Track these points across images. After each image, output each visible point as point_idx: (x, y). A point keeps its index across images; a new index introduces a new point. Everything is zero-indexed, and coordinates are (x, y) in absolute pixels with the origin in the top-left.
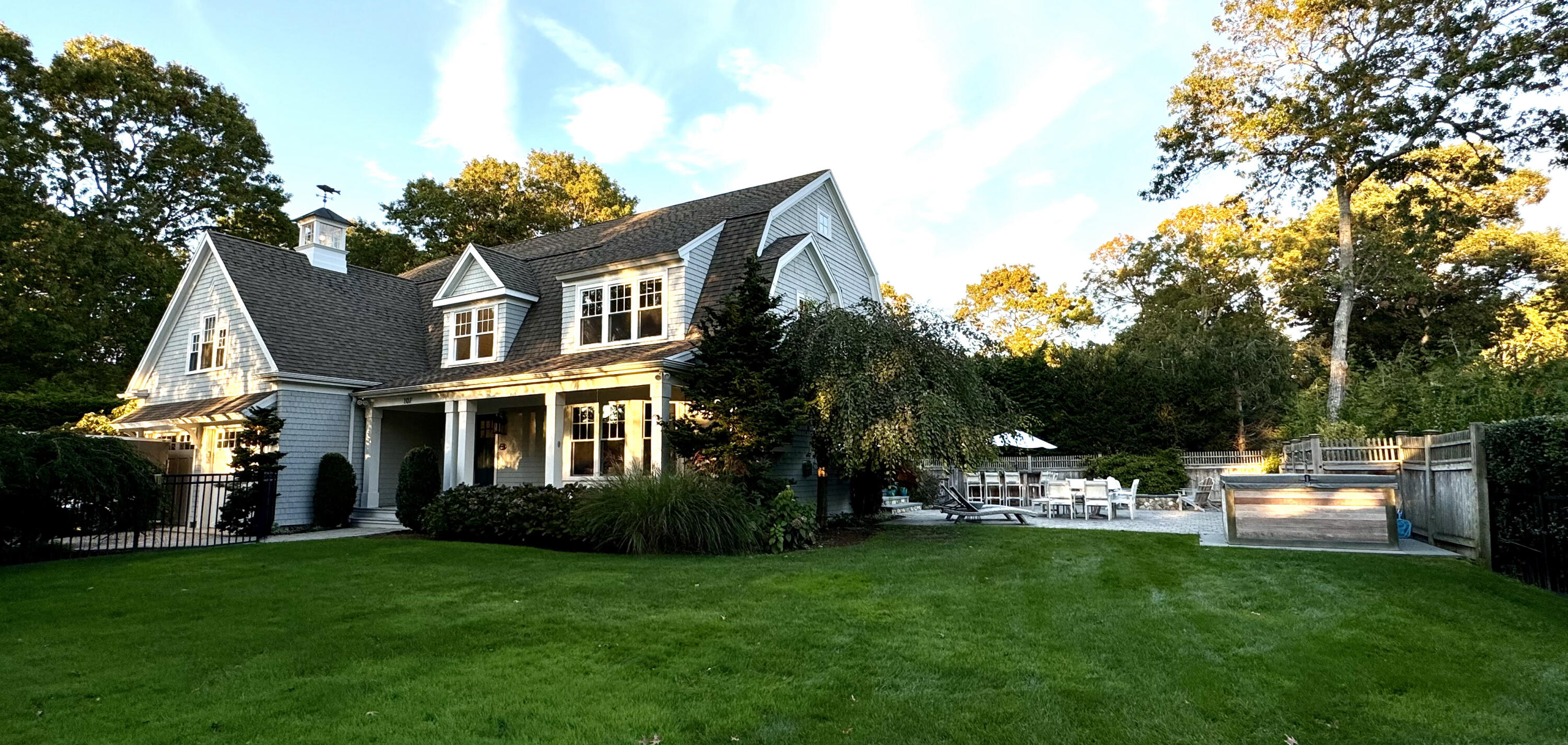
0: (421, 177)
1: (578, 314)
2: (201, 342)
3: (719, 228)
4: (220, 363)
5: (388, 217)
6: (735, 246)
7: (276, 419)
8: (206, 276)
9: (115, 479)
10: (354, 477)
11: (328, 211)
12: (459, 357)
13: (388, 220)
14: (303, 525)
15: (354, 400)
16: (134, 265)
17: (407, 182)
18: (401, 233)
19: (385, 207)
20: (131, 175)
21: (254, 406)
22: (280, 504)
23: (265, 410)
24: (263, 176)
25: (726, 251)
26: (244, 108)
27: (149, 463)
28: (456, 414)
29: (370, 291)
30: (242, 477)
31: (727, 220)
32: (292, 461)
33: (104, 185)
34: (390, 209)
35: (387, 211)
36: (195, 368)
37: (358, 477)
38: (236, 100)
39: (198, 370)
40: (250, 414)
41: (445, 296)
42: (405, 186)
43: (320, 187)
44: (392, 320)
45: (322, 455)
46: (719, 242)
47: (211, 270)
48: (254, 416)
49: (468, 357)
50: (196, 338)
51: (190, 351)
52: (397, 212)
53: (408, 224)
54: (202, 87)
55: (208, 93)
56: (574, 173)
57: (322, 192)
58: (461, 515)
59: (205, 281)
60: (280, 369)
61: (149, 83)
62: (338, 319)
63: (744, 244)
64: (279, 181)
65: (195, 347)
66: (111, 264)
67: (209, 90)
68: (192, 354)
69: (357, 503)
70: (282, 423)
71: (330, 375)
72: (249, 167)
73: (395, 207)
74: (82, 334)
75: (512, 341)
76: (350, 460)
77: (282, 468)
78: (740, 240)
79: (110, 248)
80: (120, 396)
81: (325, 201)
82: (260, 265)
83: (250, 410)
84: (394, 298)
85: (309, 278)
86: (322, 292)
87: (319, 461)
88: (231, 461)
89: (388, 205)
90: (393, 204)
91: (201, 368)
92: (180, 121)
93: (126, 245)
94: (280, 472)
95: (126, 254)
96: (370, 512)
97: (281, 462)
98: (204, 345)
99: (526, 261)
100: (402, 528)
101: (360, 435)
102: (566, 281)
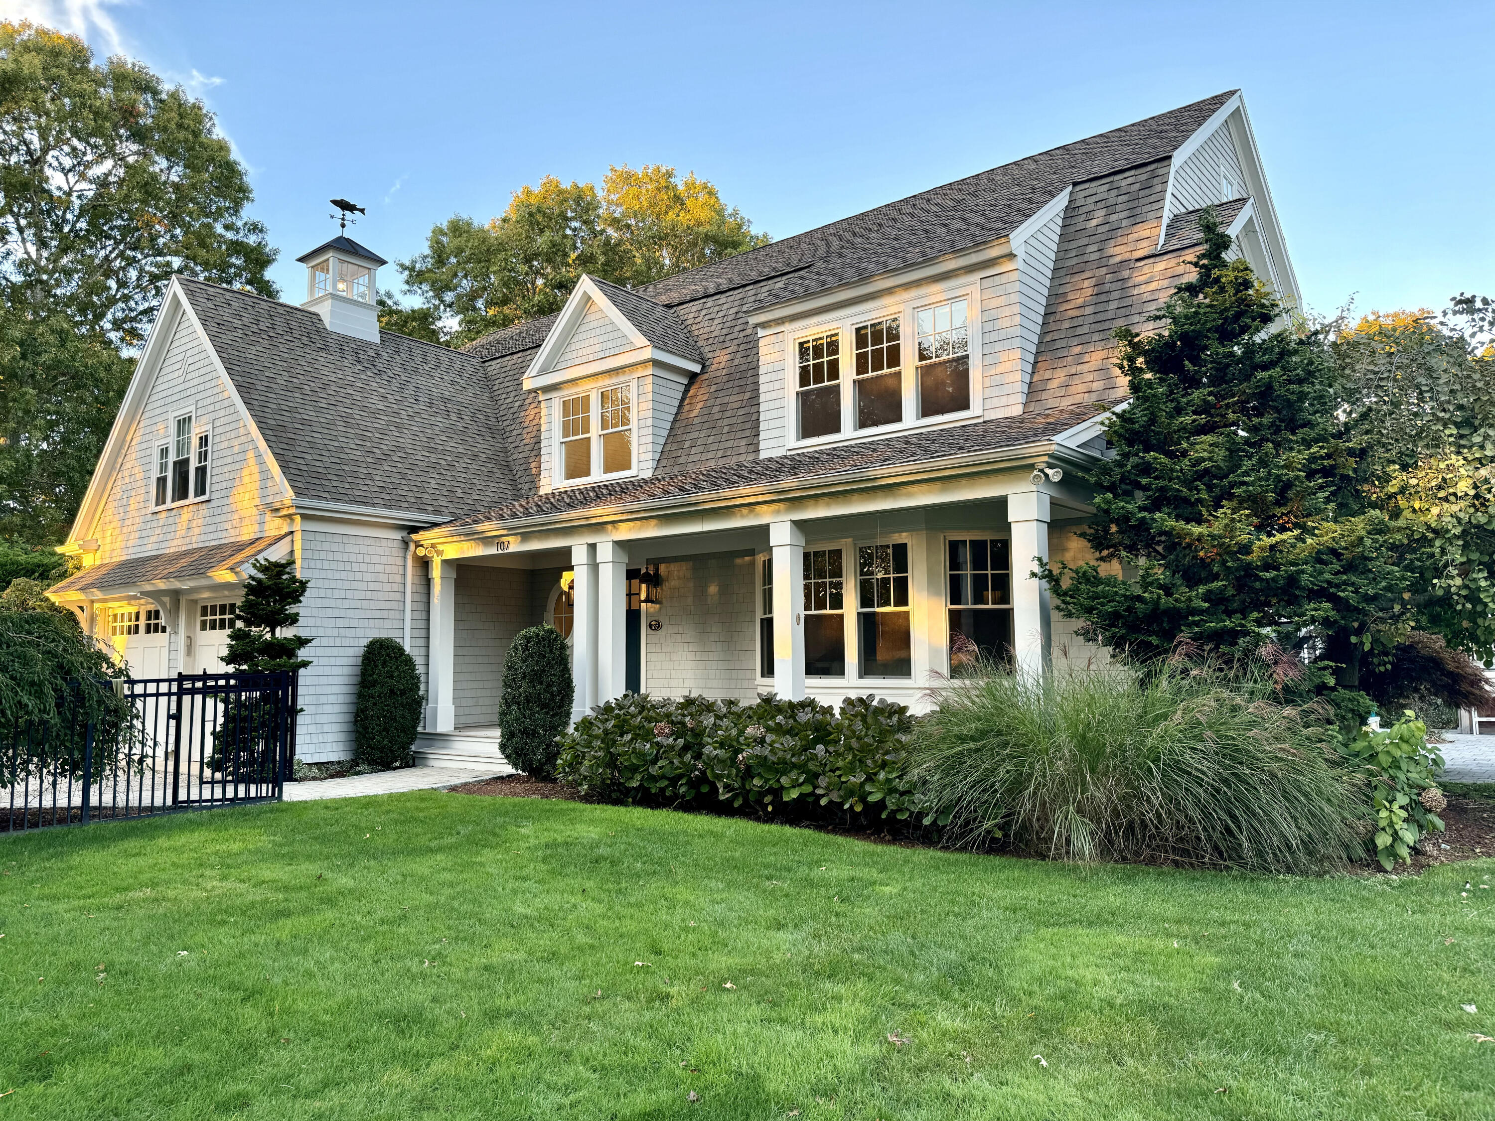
0: (453, 217)
1: (792, 384)
2: (172, 458)
3: (1061, 201)
4: (201, 490)
5: (407, 282)
6: (1101, 229)
7: (294, 580)
8: (175, 352)
9: (48, 690)
10: (418, 678)
11: (348, 241)
12: (571, 474)
13: (406, 287)
14: (339, 762)
15: (412, 546)
16: (74, 360)
17: (432, 227)
18: (425, 307)
19: (403, 267)
20: (66, 229)
21: (260, 557)
22: (304, 727)
23: (277, 565)
24: (239, 224)
25: (1085, 241)
26: (211, 119)
27: (106, 659)
28: (594, 567)
29: (416, 371)
30: (244, 681)
31: (1075, 184)
32: (320, 651)
33: (32, 249)
34: (412, 269)
35: (407, 273)
36: (164, 502)
37: (422, 679)
38: (200, 108)
39: (169, 504)
40: (254, 572)
41: (543, 372)
42: (430, 234)
43: (335, 202)
44: (454, 417)
45: (365, 642)
46: (1064, 226)
47: (183, 341)
48: (260, 576)
49: (587, 473)
50: (164, 452)
51: (155, 474)
52: (420, 273)
53: (440, 289)
54: (155, 93)
55: (161, 101)
56: (677, 198)
57: (338, 212)
58: (641, 755)
59: (174, 360)
60: (298, 494)
61: (85, 86)
62: (375, 414)
63: (1124, 223)
64: (261, 231)
65: (163, 467)
66: (44, 358)
67: (164, 96)
68: (159, 479)
69: (422, 724)
70: (303, 585)
71: (373, 505)
72: (218, 214)
73: (418, 266)
74: (8, 462)
75: (663, 441)
76: (407, 649)
77: (305, 664)
78: (1113, 218)
79: (42, 334)
80: (59, 549)
81: (343, 226)
82: (254, 328)
83: (254, 566)
84: (453, 383)
85: (325, 348)
86: (348, 372)
87: (361, 651)
88: (225, 652)
89: (407, 263)
90: (414, 262)
91: (173, 501)
92: (129, 149)
93: (62, 330)
94: (302, 671)
95: (63, 342)
96: (442, 738)
97: (303, 654)
98: (175, 463)
99: (669, 306)
100: (509, 770)
101: (421, 607)
102: (764, 325)
